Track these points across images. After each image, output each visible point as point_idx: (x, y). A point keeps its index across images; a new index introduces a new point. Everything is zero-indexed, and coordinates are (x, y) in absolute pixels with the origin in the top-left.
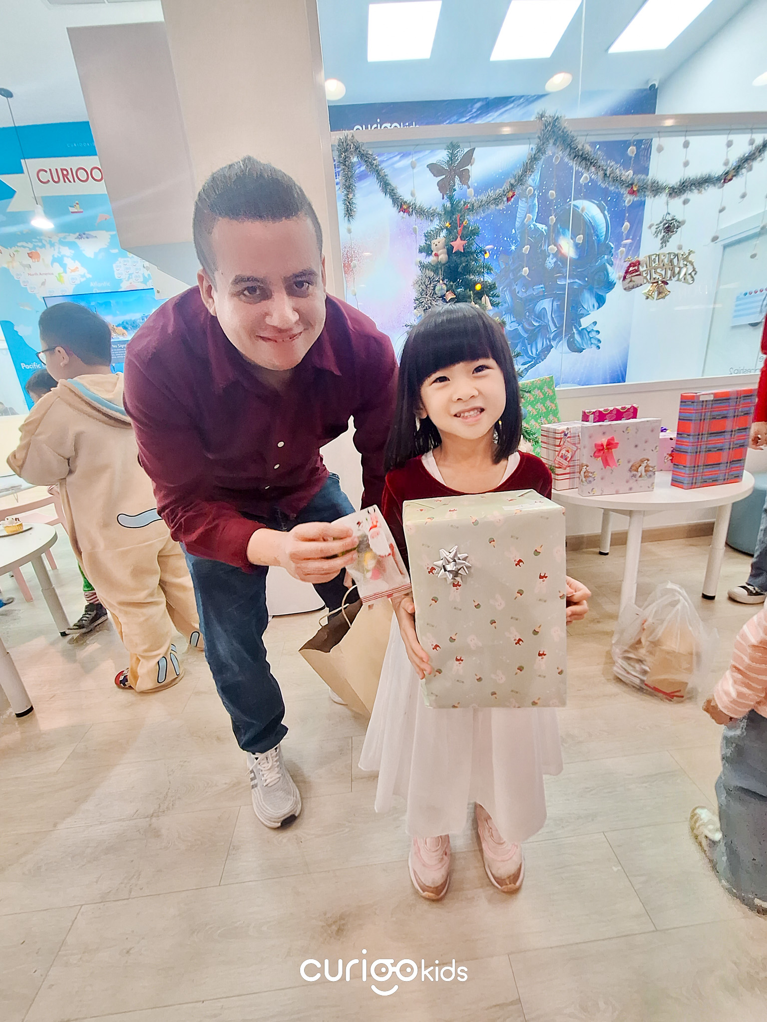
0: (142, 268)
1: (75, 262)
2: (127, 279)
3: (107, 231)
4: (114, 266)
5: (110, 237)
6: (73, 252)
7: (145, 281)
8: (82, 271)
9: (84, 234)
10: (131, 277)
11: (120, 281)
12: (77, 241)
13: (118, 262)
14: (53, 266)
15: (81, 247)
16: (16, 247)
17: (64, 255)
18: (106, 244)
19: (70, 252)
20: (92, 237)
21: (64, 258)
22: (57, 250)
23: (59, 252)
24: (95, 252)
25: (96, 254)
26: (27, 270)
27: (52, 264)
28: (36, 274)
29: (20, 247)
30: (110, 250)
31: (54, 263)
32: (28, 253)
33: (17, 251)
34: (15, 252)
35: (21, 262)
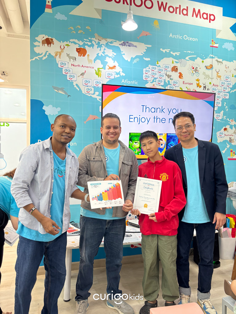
0: (165, 75)
1: (114, 62)
2: (151, 81)
3: (145, 44)
4: (144, 69)
5: (146, 48)
6: (115, 54)
7: (166, 84)
8: (118, 69)
9: (127, 43)
10: (155, 80)
11: (147, 82)
12: (120, 47)
13: (148, 68)
14: (95, 62)
15: (122, 51)
16: (67, 42)
17: (107, 56)
18: (142, 53)
19: (113, 54)
20: (133, 46)
21: (107, 57)
22: (102, 51)
23: (104, 53)
24: (132, 57)
25: (132, 59)
26: (72, 62)
27: (95, 60)
28: (79, 66)
29: (72, 42)
30: (144, 58)
31: (97, 60)
32: (76, 48)
33: (67, 45)
34: (66, 45)
35: (69, 54)
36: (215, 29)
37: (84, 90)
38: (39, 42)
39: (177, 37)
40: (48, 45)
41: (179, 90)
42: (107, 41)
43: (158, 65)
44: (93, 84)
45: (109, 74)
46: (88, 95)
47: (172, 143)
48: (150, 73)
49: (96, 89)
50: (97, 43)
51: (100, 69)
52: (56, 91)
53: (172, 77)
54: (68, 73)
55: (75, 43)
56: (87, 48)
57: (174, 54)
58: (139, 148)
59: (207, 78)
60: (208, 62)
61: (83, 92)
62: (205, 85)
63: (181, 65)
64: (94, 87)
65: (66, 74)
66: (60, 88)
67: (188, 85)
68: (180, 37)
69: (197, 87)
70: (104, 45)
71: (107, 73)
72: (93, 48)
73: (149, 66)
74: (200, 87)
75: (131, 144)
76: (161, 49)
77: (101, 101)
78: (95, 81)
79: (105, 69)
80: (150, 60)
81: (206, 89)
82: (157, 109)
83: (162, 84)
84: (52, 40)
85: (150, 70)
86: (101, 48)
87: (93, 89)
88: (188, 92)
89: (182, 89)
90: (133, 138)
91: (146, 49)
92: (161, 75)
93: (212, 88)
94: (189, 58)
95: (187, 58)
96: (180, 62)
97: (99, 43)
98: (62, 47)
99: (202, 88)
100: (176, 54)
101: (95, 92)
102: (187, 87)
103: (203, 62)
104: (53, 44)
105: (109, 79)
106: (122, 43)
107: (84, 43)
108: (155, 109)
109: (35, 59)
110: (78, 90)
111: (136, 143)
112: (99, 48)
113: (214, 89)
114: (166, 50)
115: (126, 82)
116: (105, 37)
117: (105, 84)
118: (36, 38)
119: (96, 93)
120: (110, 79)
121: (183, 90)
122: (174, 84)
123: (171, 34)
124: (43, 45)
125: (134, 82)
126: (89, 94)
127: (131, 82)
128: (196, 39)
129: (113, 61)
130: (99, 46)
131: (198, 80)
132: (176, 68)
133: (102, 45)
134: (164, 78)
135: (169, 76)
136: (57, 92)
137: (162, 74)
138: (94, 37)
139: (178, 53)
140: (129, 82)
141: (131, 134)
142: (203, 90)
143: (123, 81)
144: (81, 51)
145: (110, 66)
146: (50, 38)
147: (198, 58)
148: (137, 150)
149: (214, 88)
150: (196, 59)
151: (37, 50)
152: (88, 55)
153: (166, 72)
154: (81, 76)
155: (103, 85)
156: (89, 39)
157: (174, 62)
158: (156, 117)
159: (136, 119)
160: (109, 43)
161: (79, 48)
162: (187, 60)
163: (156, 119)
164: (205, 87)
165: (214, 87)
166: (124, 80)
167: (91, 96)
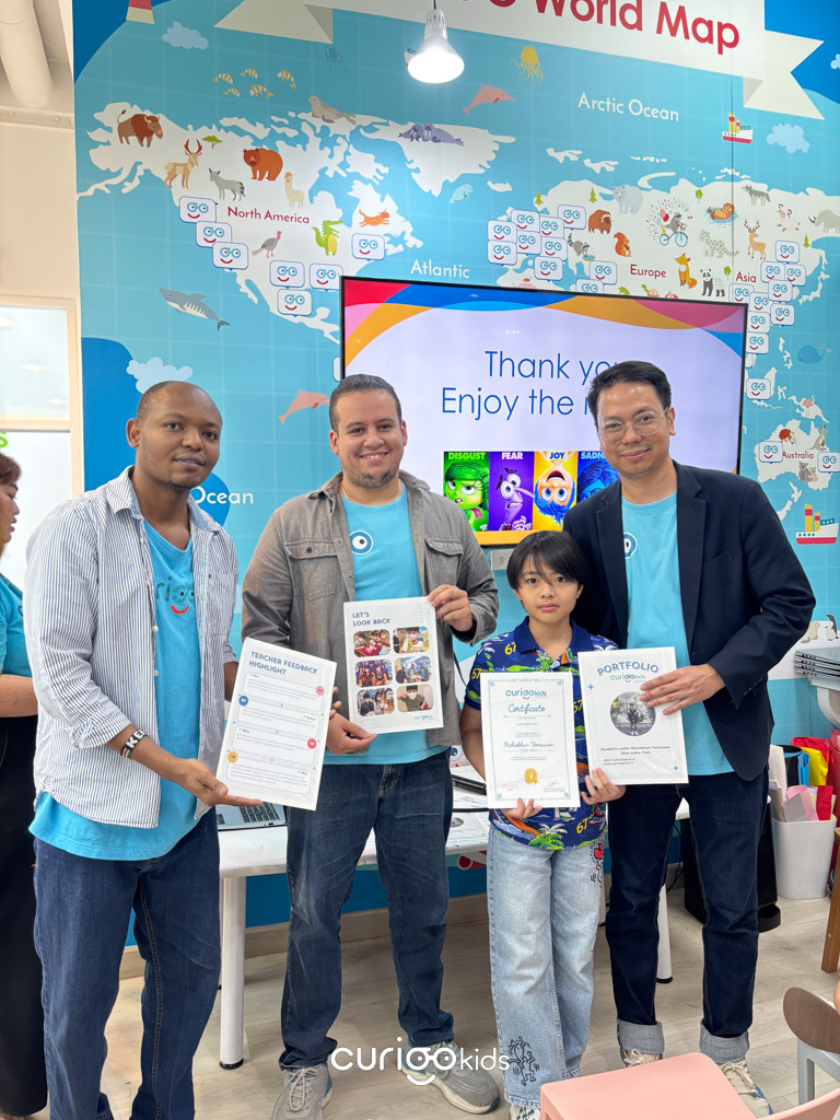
0: (564, 244)
1: (382, 200)
2: (518, 266)
3: (494, 131)
4: (492, 224)
5: (497, 148)
6: (385, 170)
7: (568, 275)
8: (398, 225)
9: (428, 128)
10: (530, 263)
11: (501, 269)
12: (404, 143)
13: (504, 218)
14: (315, 198)
15: (409, 160)
16: (211, 128)
17: (357, 176)
18: (480, 166)
19: (378, 171)
20: (450, 139)
21: (355, 182)
22: (339, 157)
23: (344, 165)
24: (447, 181)
25: (448, 187)
26: (229, 199)
27: (312, 193)
28: (255, 214)
29: (227, 129)
30: (489, 183)
31: (321, 193)
32: (245, 151)
33: (212, 139)
34: (205, 139)
35: (217, 171)
36: (741, 78)
37: (276, 302)
38: (109, 129)
39: (604, 106)
40: (141, 140)
41: (617, 293)
42: (353, 122)
43: (540, 208)
44: (306, 278)
45: (366, 243)
46: (291, 318)
47: (598, 485)
48: (512, 237)
49: (318, 298)
50: (318, 131)
51: (332, 227)
52: (177, 306)
53: (590, 252)
54: (218, 239)
55: (240, 132)
56: (282, 149)
57: (597, 167)
58: (480, 506)
59: (716, 254)
60: (717, 193)
61: (273, 310)
62: (709, 279)
63: (621, 209)
64: (312, 290)
65: (210, 245)
66: (189, 293)
67: (647, 280)
68: (617, 108)
69: (683, 283)
70: (344, 137)
71: (357, 239)
72: (305, 149)
73: (508, 212)
74: (693, 283)
75: (451, 492)
76: (550, 152)
77: (338, 342)
78: (315, 269)
79: (349, 225)
80: (510, 189)
81: (714, 292)
82: (541, 364)
83: (557, 274)
84: (155, 120)
85: (513, 227)
86: (335, 148)
87: (307, 296)
88: (651, 301)
89: (627, 291)
90: (457, 472)
91: (494, 151)
92: (551, 245)
93: (736, 286)
94: (651, 182)
95: (643, 182)
96: (620, 194)
97: (325, 130)
98: (193, 148)
99: (700, 286)
100: (603, 169)
101: (314, 308)
102: (644, 286)
103: (699, 194)
104: (160, 136)
105: (366, 262)
106: (409, 131)
107: (273, 131)
108: (533, 363)
109: (96, 190)
110: (256, 301)
111: (469, 488)
112: (327, 150)
113: (740, 291)
114: (566, 153)
115: (427, 270)
116: (348, 110)
117: (353, 275)
118: (97, 116)
119: (318, 310)
120: (369, 260)
121: (632, 294)
122: (600, 276)
123: (584, 96)
124: (122, 142)
125: (455, 269)
126: (295, 316)
127: (445, 270)
128: (672, 114)
129: (380, 196)
130: (327, 140)
131: (683, 260)
132: (605, 216)
133: (336, 136)
134: (561, 254)
135: (580, 248)
136: (177, 310)
137: (554, 241)
138: (307, 109)
139: (610, 162)
140: (437, 271)
141: (450, 458)
142: (704, 294)
143: (416, 266)
144: (263, 162)
145: (367, 215)
146: (148, 113)
147: (683, 181)
148: (473, 513)
149: (743, 287)
150: (676, 184)
151: (99, 158)
152: (288, 175)
153: (568, 232)
154: (265, 251)
155: (344, 279)
156: (289, 118)
157: (597, 196)
158: (537, 394)
159: (467, 401)
160: (361, 130)
161: (254, 148)
162: (642, 189)
163: (537, 401)
164: (708, 285)
165: (743, 285)
166: (421, 265)
167: (301, 324)
